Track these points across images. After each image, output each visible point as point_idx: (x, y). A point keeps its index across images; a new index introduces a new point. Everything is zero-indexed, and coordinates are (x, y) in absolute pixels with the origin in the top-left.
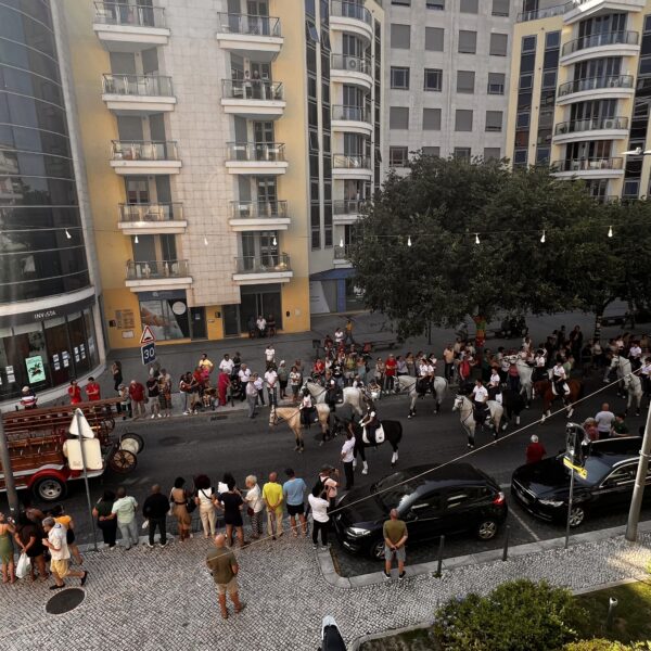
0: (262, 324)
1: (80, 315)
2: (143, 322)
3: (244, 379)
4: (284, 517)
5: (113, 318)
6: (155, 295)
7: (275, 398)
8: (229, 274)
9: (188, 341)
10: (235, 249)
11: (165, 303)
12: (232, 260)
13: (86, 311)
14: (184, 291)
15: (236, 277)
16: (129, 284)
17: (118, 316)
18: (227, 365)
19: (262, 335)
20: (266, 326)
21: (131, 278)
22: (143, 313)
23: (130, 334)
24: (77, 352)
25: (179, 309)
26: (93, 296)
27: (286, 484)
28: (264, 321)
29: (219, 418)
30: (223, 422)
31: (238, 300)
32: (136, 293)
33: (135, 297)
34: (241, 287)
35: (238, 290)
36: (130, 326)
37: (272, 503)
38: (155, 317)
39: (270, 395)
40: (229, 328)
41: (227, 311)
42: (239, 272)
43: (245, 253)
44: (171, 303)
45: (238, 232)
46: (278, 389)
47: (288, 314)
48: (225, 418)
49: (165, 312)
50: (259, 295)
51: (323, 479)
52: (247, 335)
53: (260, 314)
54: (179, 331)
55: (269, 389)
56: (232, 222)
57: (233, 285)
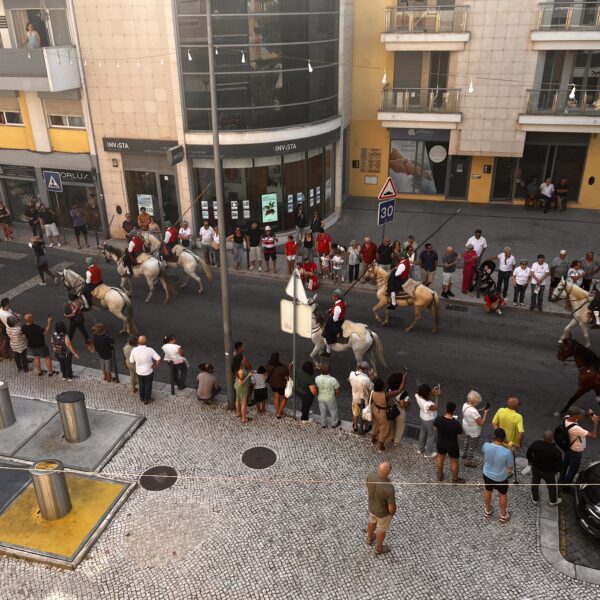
1: (321, 152)
2: (391, 166)
5: (358, 157)
6: (410, 133)
8: (514, 114)
9: (441, 198)
11: (421, 145)
12: (524, 93)
13: (329, 147)
14: (448, 132)
15: (524, 120)
16: (382, 116)
17: (364, 155)
21: (385, 109)
22: (393, 156)
23: (373, 180)
24: (312, 195)
25: (437, 155)
26: (339, 129)
28: (551, 187)
31: (518, 151)
32: (388, 129)
33: (388, 133)
34: (529, 134)
35: (522, 137)
36: (374, 170)
38: (406, 162)
40: (500, 189)
41: (501, 167)
42: (529, 113)
44: (429, 145)
45: (540, 51)
47: (592, 181)
48: (465, 309)
49: (420, 157)
50: (553, 147)
51: (568, 423)
54: (432, 184)
56: (536, 36)
57: (516, 131)
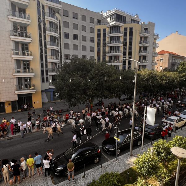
0: (26, 107)
3: (19, 125)
4: (35, 169)
7: (31, 130)
8: (14, 91)
10: (15, 83)
12: (15, 86)
15: (16, 92)
18: (13, 121)
19: (26, 110)
20: (27, 107)
27: (35, 158)
29: (10, 139)
30: (11, 140)
31: (17, 99)
34: (18, 95)
35: (17, 96)
37: (30, 165)
39: (29, 129)
40: (14, 108)
41: (13, 103)
42: (17, 90)
43: (19, 84)
45: (16, 77)
46: (32, 127)
47: (35, 103)
48: (13, 139)
50: (24, 97)
51: (47, 154)
52: (20, 110)
53: (25, 103)
55: (28, 127)
56: (14, 74)
57: (15, 94)
